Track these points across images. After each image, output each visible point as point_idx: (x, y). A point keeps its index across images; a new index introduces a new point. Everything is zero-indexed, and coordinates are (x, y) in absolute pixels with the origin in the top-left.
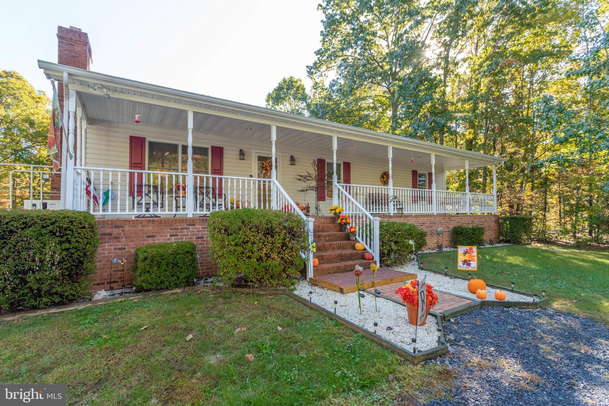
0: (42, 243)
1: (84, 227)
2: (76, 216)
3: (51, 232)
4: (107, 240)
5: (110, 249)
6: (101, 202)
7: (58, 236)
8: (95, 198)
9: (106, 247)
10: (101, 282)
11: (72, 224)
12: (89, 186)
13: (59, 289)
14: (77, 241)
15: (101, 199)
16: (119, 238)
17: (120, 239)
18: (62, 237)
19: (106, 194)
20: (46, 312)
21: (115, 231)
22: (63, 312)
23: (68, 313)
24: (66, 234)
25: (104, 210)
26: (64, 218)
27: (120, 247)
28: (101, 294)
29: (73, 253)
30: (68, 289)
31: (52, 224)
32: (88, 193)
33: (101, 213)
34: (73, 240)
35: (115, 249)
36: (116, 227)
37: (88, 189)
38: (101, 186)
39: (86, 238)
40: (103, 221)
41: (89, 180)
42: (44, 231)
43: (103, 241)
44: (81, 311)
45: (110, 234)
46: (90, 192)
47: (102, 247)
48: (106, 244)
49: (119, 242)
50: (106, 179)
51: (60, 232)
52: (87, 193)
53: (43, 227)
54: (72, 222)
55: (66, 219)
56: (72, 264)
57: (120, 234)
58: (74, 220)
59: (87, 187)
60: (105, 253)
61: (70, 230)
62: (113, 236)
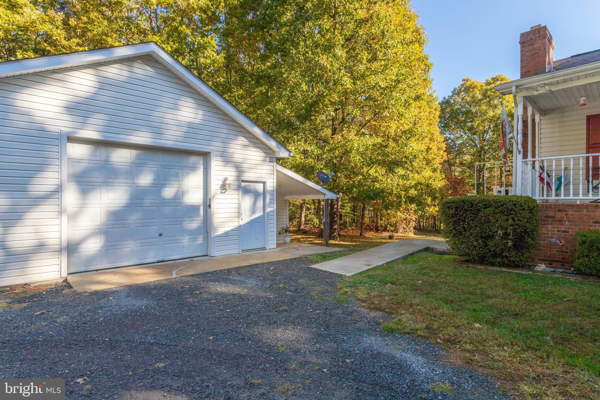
0: (496, 219)
1: (524, 209)
2: (518, 200)
3: (501, 211)
4: (550, 222)
5: (553, 231)
6: (554, 187)
7: (506, 215)
8: (548, 184)
9: (550, 228)
10: (545, 258)
11: (515, 206)
12: (542, 173)
13: (507, 254)
14: (519, 220)
15: (554, 185)
16: (562, 221)
17: (563, 223)
18: (508, 216)
19: (559, 179)
20: (500, 269)
21: (558, 215)
22: (511, 272)
23: (513, 273)
24: (511, 214)
25: (557, 195)
26: (510, 201)
27: (563, 229)
28: (542, 267)
29: (516, 229)
30: (513, 255)
31: (502, 206)
32: (542, 179)
33: (553, 197)
34: (516, 218)
35: (558, 231)
36: (559, 211)
37: (542, 176)
38: (554, 172)
39: (526, 218)
40: (547, 205)
41: (542, 168)
42: (497, 211)
43: (547, 222)
44: (523, 275)
45: (553, 217)
46: (543, 179)
47: (546, 228)
48: (550, 226)
49: (562, 225)
50: (558, 165)
51: (507, 213)
52: (540, 180)
53: (496, 208)
54: (515, 205)
55: (511, 202)
56: (516, 237)
57: (563, 217)
58: (516, 203)
59: (541, 174)
60: (549, 233)
61: (514, 211)
62: (556, 219)
